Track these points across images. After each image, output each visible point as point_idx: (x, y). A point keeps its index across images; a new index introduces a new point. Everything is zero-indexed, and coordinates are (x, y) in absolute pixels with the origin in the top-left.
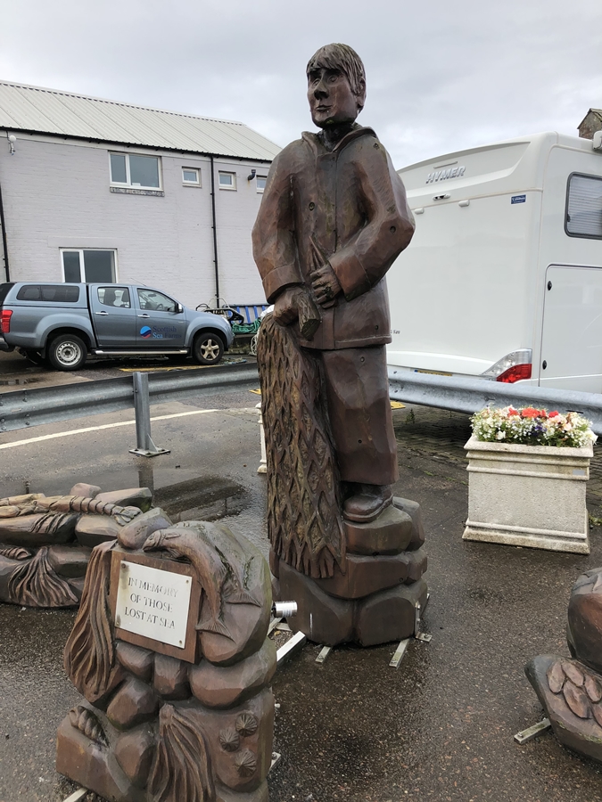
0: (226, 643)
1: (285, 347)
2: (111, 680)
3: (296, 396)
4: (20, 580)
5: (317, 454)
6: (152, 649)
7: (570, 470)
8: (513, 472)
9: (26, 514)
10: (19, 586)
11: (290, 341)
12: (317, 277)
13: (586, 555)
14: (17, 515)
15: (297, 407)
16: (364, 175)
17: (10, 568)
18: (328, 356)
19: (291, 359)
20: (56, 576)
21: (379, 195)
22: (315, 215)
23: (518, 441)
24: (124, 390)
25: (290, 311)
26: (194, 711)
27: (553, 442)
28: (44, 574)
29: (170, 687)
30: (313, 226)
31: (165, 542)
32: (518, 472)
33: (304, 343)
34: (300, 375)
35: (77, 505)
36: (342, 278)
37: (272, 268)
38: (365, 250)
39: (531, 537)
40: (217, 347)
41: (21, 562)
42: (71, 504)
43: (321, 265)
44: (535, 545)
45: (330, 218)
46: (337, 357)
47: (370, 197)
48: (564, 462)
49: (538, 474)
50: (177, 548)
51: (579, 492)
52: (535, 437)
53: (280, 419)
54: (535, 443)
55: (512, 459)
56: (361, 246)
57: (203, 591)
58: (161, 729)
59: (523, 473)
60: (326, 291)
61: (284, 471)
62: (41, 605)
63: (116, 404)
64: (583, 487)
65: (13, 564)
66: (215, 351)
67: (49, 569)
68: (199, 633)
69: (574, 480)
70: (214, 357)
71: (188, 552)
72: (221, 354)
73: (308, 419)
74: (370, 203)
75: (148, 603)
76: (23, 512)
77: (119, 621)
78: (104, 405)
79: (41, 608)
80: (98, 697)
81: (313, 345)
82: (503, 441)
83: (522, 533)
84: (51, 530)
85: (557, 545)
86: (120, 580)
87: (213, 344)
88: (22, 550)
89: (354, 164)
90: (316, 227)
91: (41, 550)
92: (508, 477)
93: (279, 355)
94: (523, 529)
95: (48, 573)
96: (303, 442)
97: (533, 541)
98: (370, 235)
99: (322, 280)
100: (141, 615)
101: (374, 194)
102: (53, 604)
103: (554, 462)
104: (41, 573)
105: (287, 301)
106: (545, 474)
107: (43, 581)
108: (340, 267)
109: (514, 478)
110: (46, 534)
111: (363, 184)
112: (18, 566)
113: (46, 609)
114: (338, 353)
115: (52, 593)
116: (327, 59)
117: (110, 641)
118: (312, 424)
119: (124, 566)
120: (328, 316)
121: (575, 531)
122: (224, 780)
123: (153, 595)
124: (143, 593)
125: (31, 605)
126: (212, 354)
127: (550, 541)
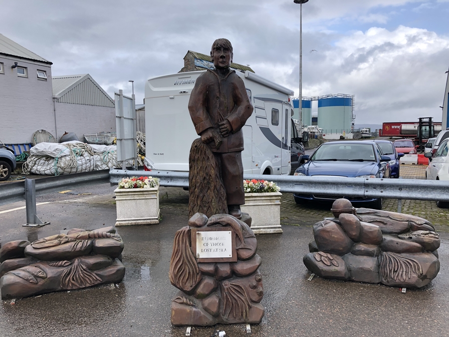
0: (249, 251)
1: (207, 152)
2: (198, 280)
3: (213, 172)
4: (67, 277)
5: (221, 194)
6: (216, 262)
7: (274, 201)
8: (254, 204)
9: (64, 243)
10: (68, 279)
11: (209, 151)
12: (223, 125)
13: (281, 233)
14: (60, 244)
15: (213, 176)
16: (237, 88)
17: (60, 272)
18: (224, 155)
19: (210, 157)
20: (89, 271)
21: (243, 96)
22: (220, 101)
23: (255, 192)
24: (19, 190)
25: (211, 138)
26: (237, 280)
27: (267, 191)
28: (81, 271)
29: (228, 273)
30: (218, 105)
31: (219, 220)
32: (256, 204)
33: (215, 151)
34: (215, 163)
35: (92, 235)
36: (233, 125)
37: (202, 121)
38: (241, 115)
39: (262, 230)
40: (6, 169)
41: (66, 267)
42: (89, 235)
43: (223, 120)
44: (264, 233)
45: (226, 103)
46: (229, 156)
47: (240, 96)
48: (272, 198)
49: (263, 204)
50: (224, 221)
51: (278, 209)
52: (261, 190)
53: (203, 182)
54: (262, 192)
55: (253, 199)
56: (239, 114)
57: (237, 235)
58: (226, 290)
59: (258, 204)
60: (226, 130)
61: (203, 204)
62: (81, 287)
63: (14, 198)
64: (279, 207)
65: (61, 269)
66: (5, 172)
67: (85, 267)
68: (237, 250)
69: (276, 205)
70: (5, 176)
71: (229, 222)
72: (9, 174)
73: (218, 181)
74: (239, 98)
75: (213, 245)
76: (62, 242)
77: (199, 256)
78: (8, 199)
79: (81, 288)
80: (192, 288)
81: (219, 151)
82: (249, 192)
83: (258, 228)
84: (83, 248)
85: (272, 231)
86: (197, 239)
87: (4, 168)
88: (66, 261)
89: (232, 83)
90: (220, 106)
91: (77, 260)
92: (252, 207)
93: (203, 156)
94: (259, 227)
95: (84, 270)
96: (216, 190)
97: (263, 231)
98: (241, 109)
99: (225, 126)
100: (210, 250)
101: (241, 95)
102: (88, 285)
103: (269, 198)
104: (80, 270)
105: (209, 134)
106: (266, 204)
107: (82, 275)
108: (233, 121)
109: (254, 207)
110: (80, 251)
111: (237, 91)
112: (66, 270)
113: (84, 288)
114: (229, 154)
115: (87, 279)
116: (224, 44)
117: (196, 264)
118: (219, 183)
119: (198, 234)
120: (225, 140)
121: (277, 225)
122: (254, 299)
123: (215, 242)
124: (210, 242)
125: (74, 288)
126: (4, 174)
127: (269, 230)
